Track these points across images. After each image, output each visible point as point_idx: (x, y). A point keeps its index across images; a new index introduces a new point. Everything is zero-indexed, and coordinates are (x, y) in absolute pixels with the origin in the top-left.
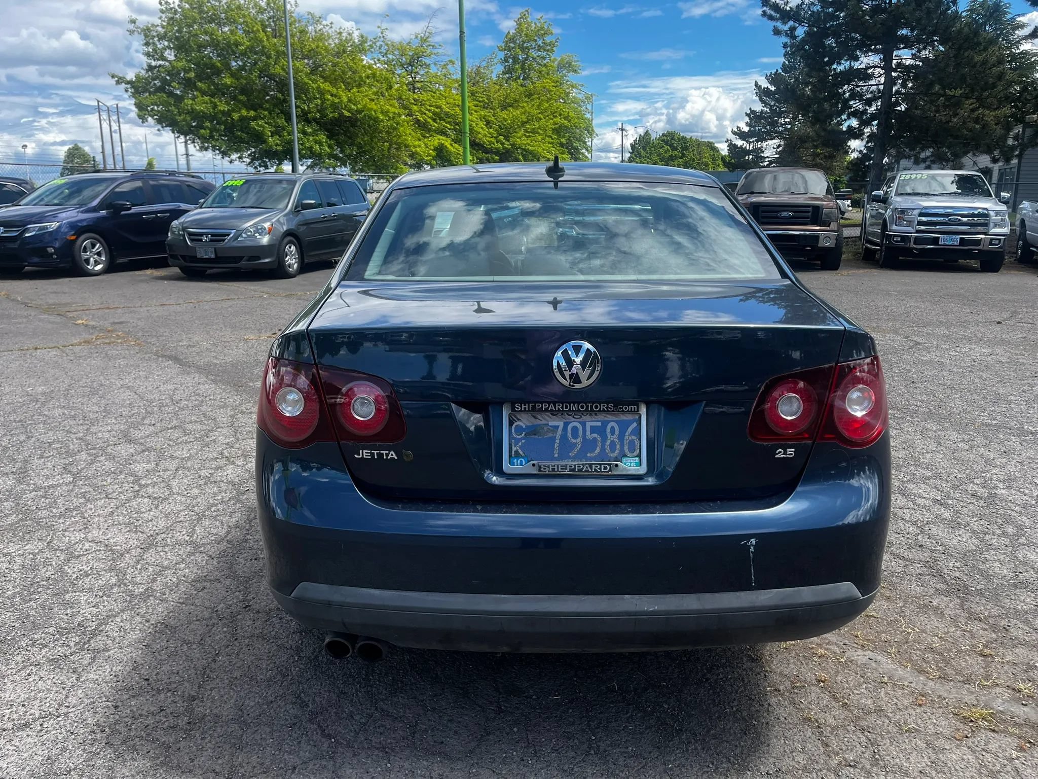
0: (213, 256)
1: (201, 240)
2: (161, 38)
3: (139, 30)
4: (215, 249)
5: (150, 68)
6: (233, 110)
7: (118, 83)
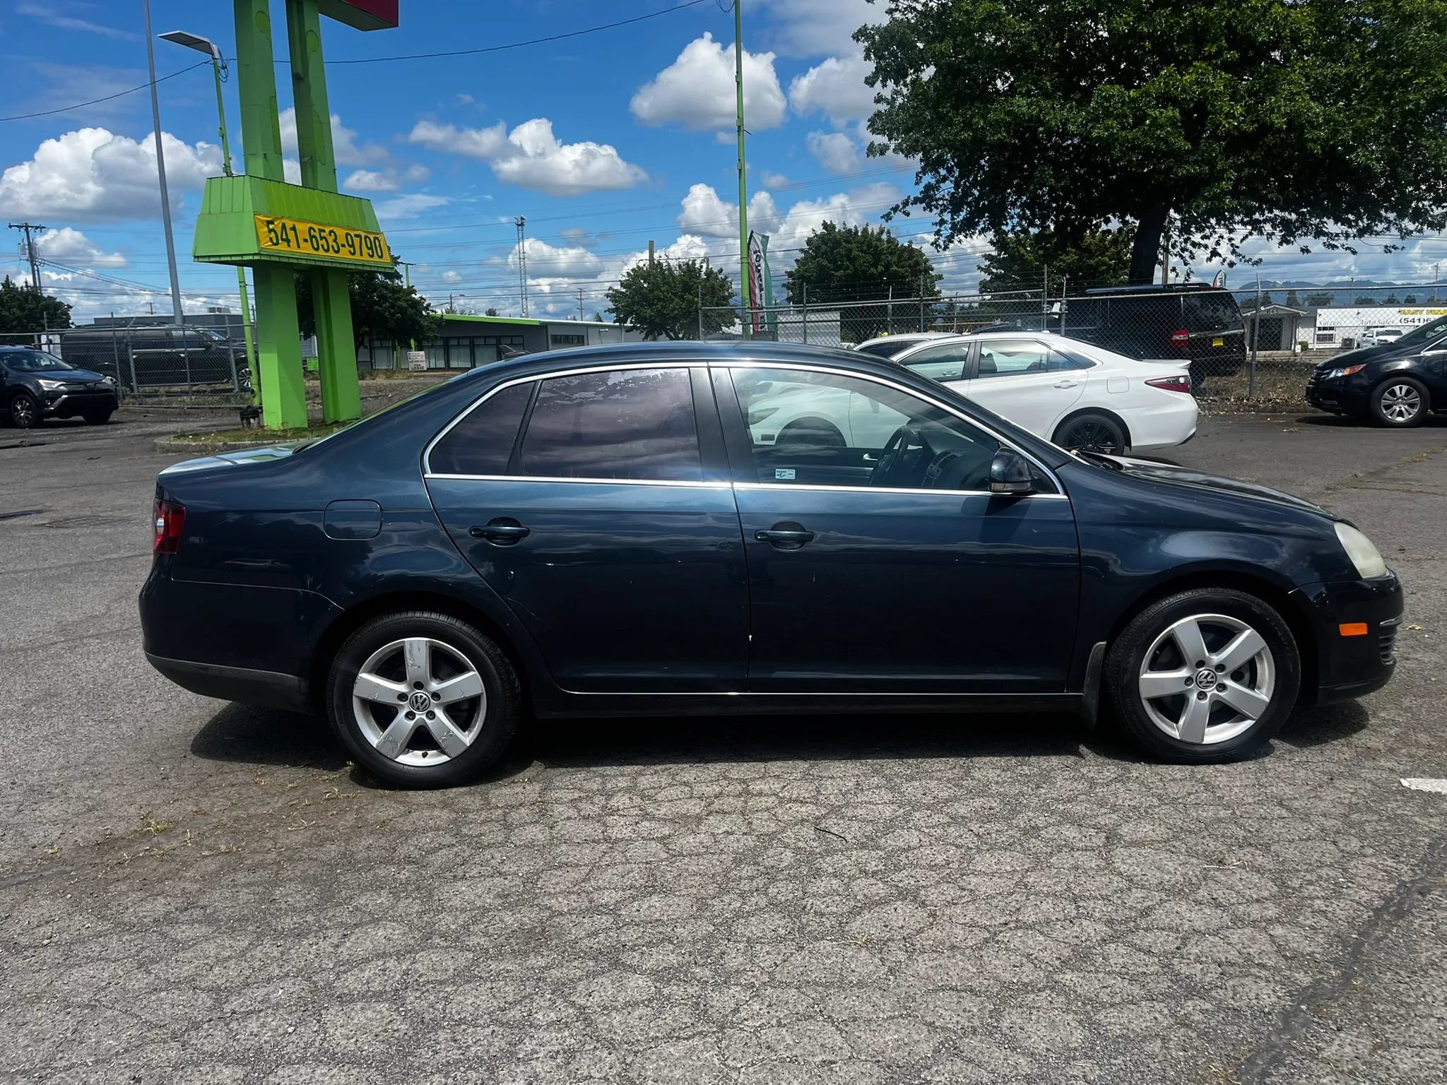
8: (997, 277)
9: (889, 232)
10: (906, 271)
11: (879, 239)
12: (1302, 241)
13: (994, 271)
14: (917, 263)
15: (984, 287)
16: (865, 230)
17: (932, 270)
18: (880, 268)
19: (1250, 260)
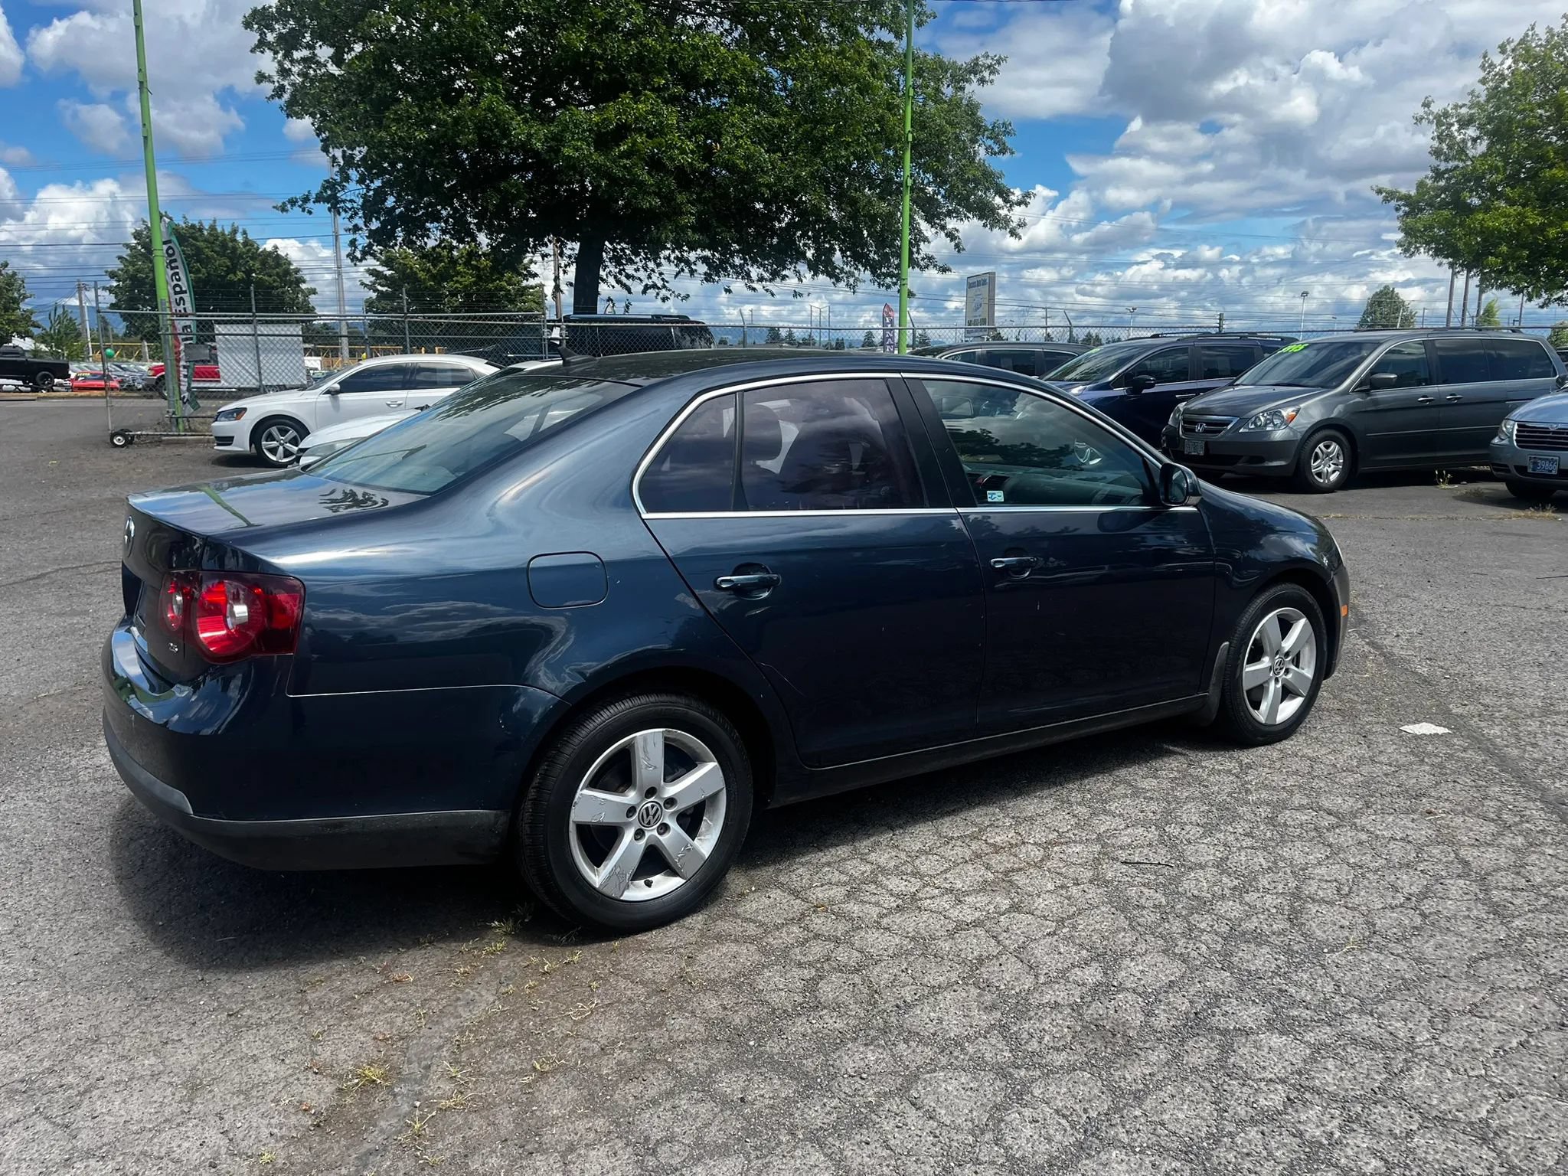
0: (1202, 453)
1: (1193, 430)
2: (1465, 123)
3: (1431, 117)
4: (1206, 443)
5: (1438, 175)
6: (1551, 224)
7: (1386, 200)
8: (382, 296)
9: (245, 233)
10: (274, 281)
11: (234, 240)
12: (725, 280)
13: (379, 288)
14: (287, 272)
15: (370, 305)
16: (213, 228)
17: (304, 282)
18: (240, 275)
19: (679, 295)
